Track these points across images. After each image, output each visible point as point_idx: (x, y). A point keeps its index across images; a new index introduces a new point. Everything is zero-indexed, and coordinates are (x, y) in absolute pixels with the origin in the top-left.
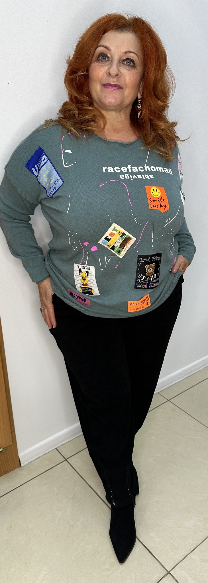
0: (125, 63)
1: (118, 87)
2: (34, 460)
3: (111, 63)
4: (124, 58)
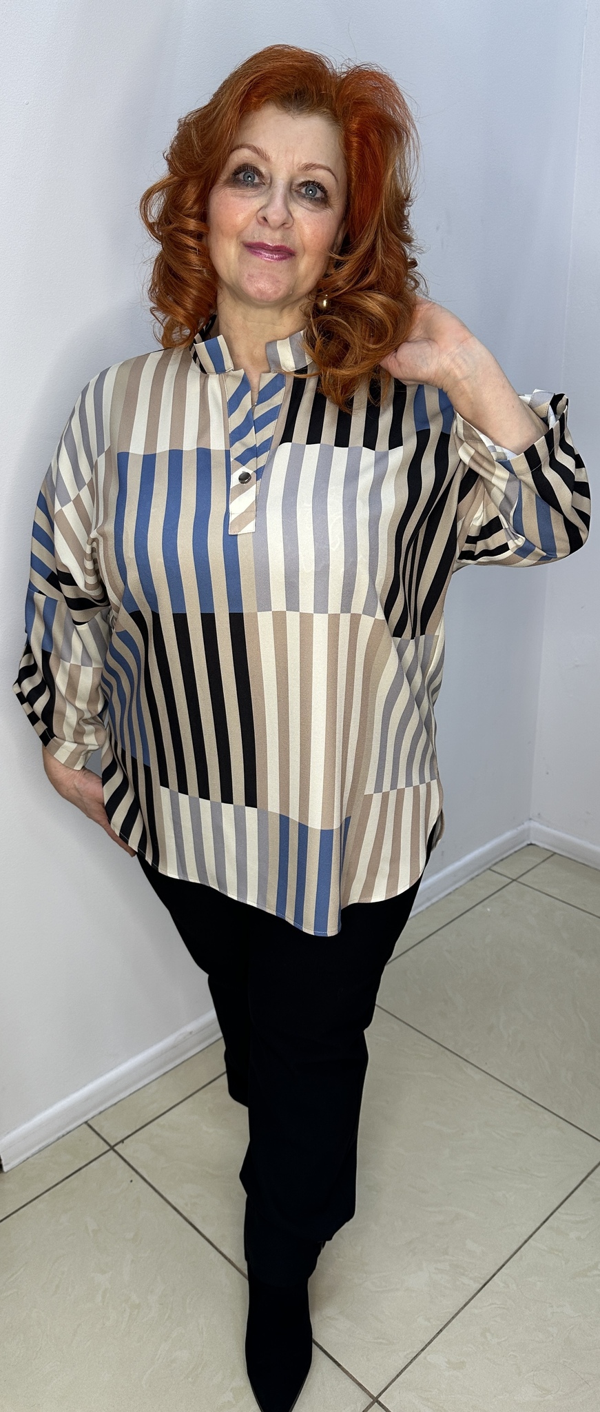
1: (286, 253)
2: (33, 1155)
3: (270, 192)
4: (300, 181)
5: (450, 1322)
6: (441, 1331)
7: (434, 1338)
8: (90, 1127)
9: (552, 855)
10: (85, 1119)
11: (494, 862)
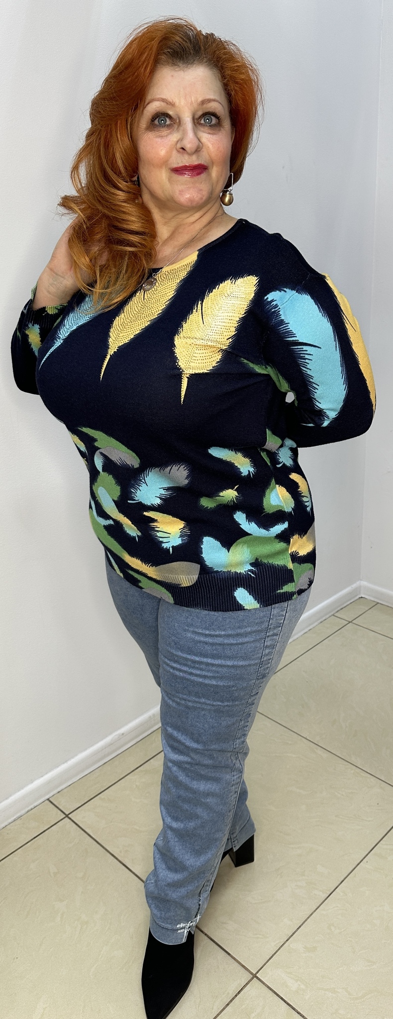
0: (203, 121)
1: (201, 169)
4: (201, 113)
5: (306, 920)
6: (300, 927)
7: (295, 932)
8: (51, 802)
9: (376, 604)
10: (47, 797)
11: (336, 610)
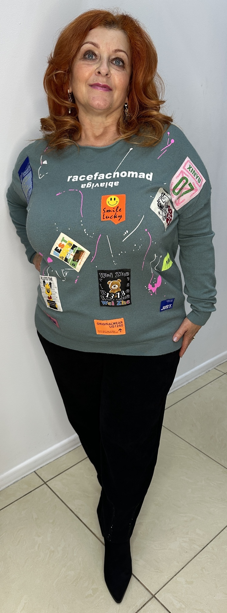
0: (114, 62)
1: (108, 88)
2: (11, 485)
4: (114, 57)
5: (188, 563)
6: (184, 567)
7: (180, 570)
8: (36, 474)
11: (216, 366)
